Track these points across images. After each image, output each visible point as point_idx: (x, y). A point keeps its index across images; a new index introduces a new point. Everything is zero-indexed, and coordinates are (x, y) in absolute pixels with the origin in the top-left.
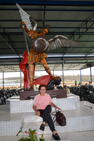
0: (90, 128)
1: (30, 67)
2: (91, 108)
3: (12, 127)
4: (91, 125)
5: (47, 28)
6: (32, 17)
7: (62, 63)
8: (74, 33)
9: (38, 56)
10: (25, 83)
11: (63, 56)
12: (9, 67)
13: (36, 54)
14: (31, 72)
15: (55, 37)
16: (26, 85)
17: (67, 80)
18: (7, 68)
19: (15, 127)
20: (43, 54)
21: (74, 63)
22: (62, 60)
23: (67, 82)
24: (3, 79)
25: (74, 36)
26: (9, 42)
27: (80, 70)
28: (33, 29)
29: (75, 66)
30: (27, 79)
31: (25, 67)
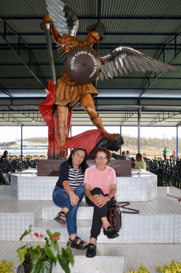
0: (169, 239)
1: (61, 113)
2: (179, 200)
3: (16, 225)
4: (172, 232)
5: (96, 30)
6: (68, 7)
7: (138, 110)
8: (165, 45)
9: (77, 89)
10: (51, 144)
11: (140, 96)
12: (31, 115)
13: (74, 85)
14: (63, 123)
15: (116, 51)
16: (53, 147)
17: (150, 148)
18: (29, 117)
19: (21, 226)
20: (87, 86)
21: (163, 111)
22: (139, 104)
23: (150, 152)
24: (22, 140)
25: (164, 53)
26: (29, 64)
27: (176, 126)
28: (70, 32)
29: (166, 118)
30: (55, 136)
31: (51, 112)
